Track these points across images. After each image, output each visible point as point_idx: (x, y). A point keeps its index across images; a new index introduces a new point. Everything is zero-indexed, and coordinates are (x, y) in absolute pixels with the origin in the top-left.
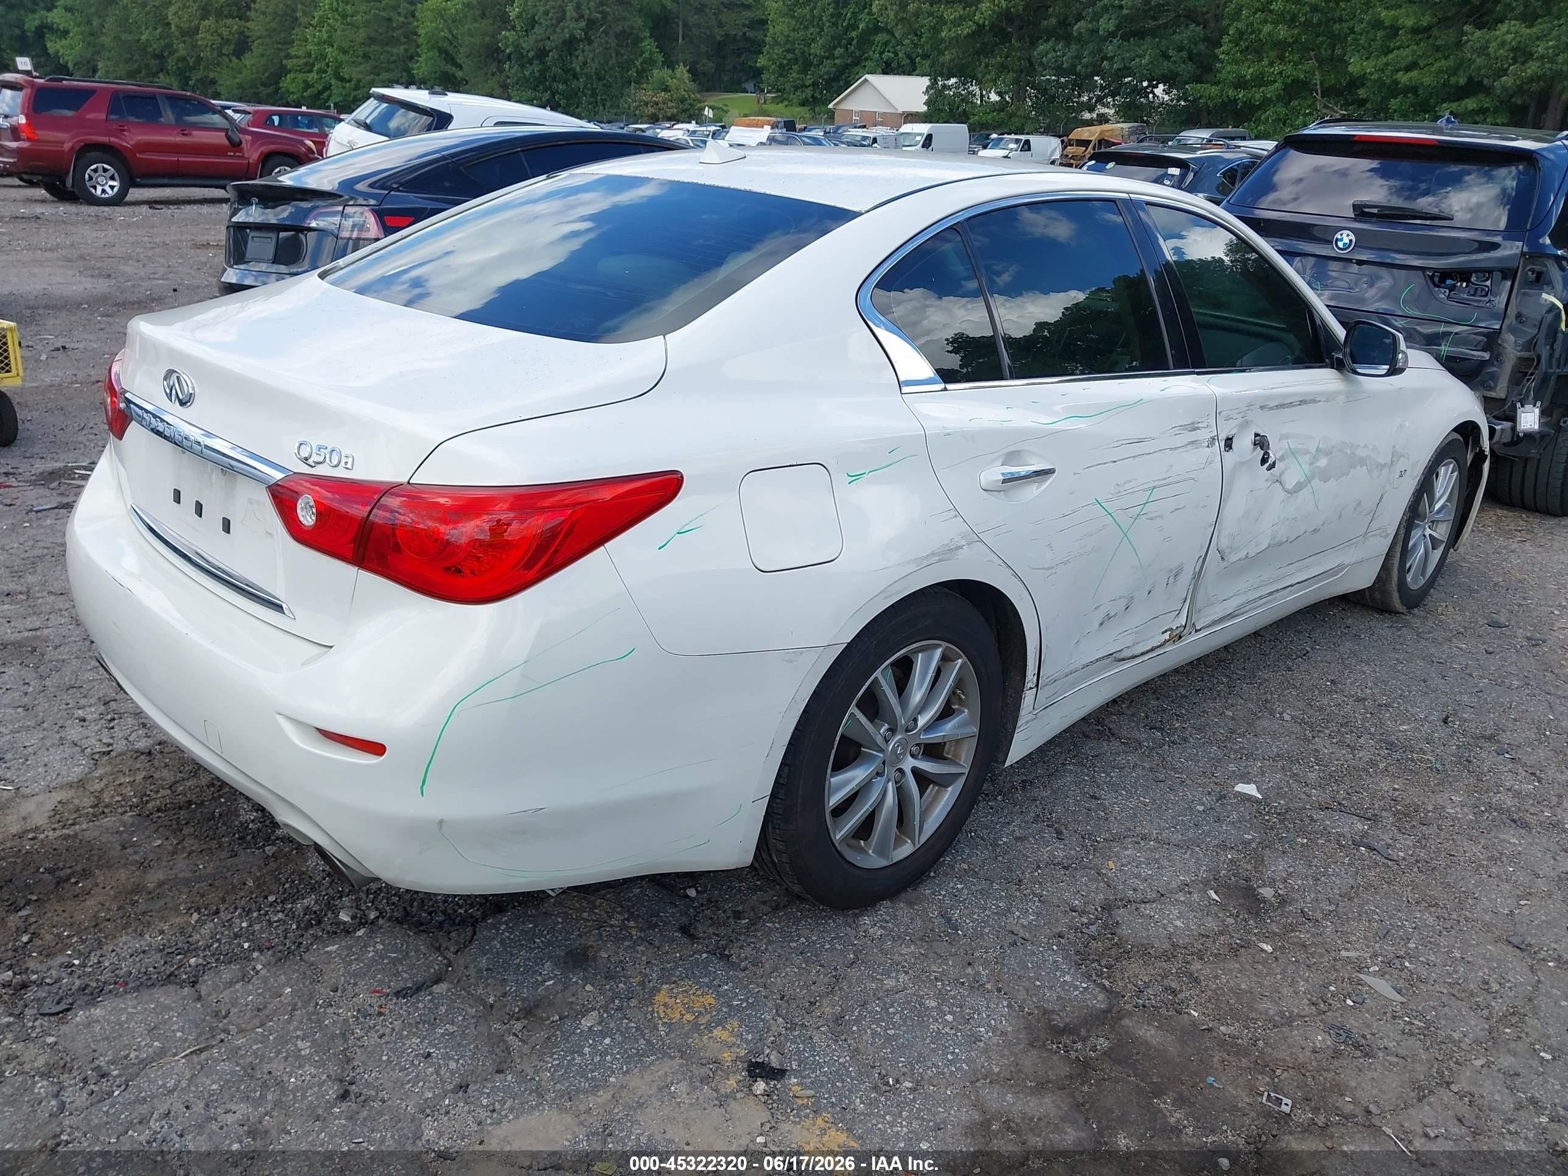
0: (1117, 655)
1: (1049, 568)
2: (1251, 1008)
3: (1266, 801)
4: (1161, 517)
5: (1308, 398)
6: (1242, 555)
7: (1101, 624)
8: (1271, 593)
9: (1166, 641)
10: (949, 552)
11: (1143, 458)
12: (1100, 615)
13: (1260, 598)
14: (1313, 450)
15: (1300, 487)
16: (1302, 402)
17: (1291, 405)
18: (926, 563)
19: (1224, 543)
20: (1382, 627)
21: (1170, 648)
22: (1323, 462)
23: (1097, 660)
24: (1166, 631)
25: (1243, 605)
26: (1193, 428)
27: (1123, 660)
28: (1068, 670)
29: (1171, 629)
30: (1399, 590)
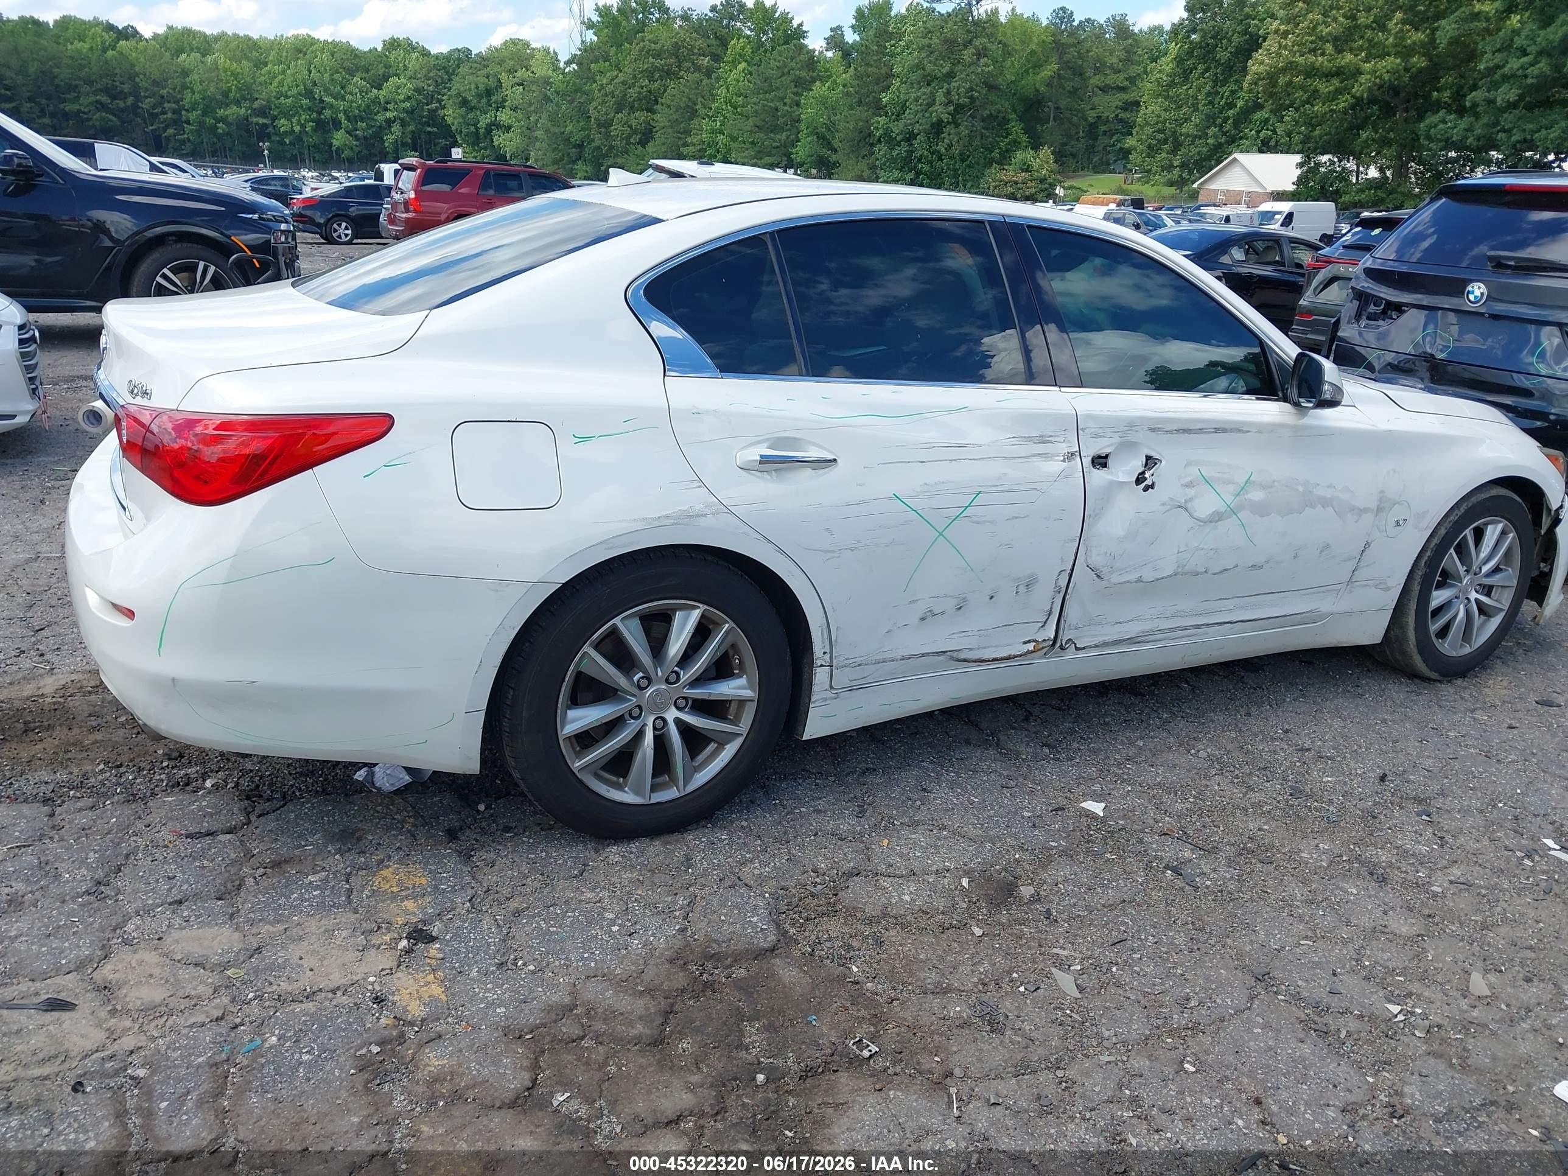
0: (955, 654)
1: (829, 551)
2: (912, 974)
3: (1103, 820)
4: (992, 522)
5: (1228, 426)
6: (1133, 577)
7: (923, 619)
8: (1197, 626)
9: (1028, 652)
10: (689, 517)
11: (966, 462)
12: (920, 609)
13: (1180, 629)
14: (1241, 480)
15: (1217, 518)
16: (1217, 430)
17: (1200, 431)
18: (657, 524)
19: (1097, 560)
20: (1397, 691)
21: (1039, 661)
22: (1256, 495)
23: (923, 655)
24: (1029, 642)
25: (1151, 632)
26: (1042, 440)
27: (965, 661)
28: (880, 657)
29: (1034, 641)
30: (1421, 652)
